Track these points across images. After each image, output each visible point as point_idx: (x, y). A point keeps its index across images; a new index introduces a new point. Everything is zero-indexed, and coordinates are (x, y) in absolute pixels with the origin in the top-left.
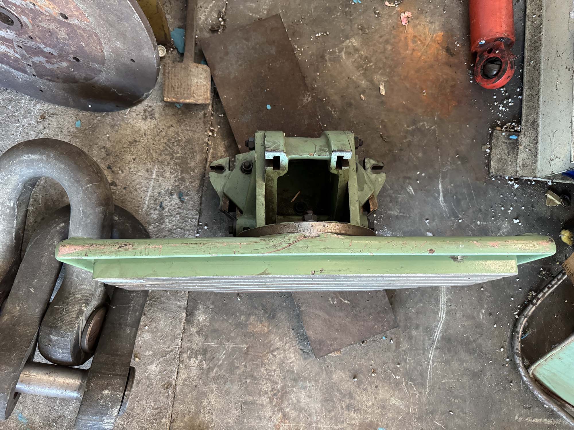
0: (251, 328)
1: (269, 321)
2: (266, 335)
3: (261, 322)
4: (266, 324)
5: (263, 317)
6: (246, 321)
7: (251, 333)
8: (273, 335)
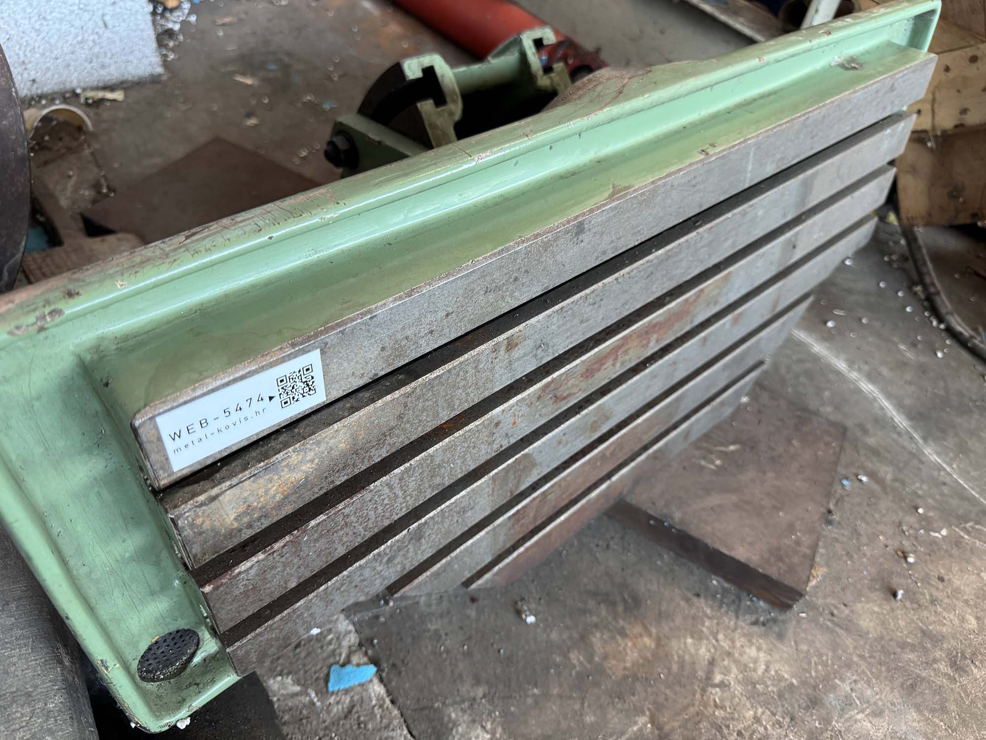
0: (616, 668)
1: (636, 618)
2: (660, 654)
3: (623, 633)
4: (638, 629)
5: (615, 618)
6: (590, 660)
7: (625, 677)
8: (674, 643)
